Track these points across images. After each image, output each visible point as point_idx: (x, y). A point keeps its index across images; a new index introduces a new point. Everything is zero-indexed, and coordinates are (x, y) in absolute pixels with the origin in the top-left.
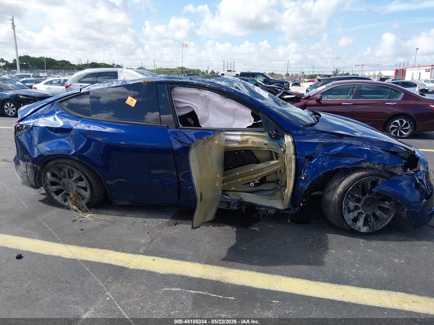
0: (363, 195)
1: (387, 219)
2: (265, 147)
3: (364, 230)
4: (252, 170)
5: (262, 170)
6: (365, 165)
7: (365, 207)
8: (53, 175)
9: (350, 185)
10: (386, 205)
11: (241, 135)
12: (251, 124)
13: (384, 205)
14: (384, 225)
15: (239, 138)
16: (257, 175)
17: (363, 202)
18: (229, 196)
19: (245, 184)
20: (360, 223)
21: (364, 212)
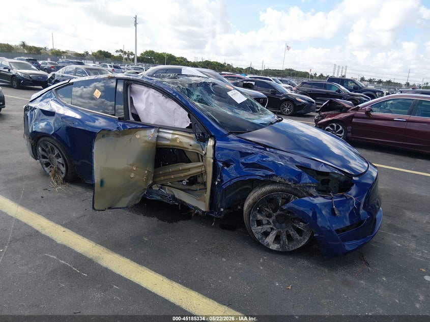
0: (275, 211)
1: (300, 241)
2: (190, 148)
3: (275, 247)
4: (181, 168)
5: (189, 169)
6: (278, 179)
7: (277, 224)
8: (43, 150)
9: (259, 197)
10: (301, 226)
11: (172, 134)
12: (188, 125)
13: (297, 226)
14: (296, 247)
15: (170, 136)
16: (186, 174)
17: (274, 218)
18: (165, 189)
19: (178, 181)
20: (270, 239)
21: (275, 228)
